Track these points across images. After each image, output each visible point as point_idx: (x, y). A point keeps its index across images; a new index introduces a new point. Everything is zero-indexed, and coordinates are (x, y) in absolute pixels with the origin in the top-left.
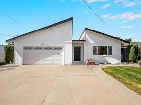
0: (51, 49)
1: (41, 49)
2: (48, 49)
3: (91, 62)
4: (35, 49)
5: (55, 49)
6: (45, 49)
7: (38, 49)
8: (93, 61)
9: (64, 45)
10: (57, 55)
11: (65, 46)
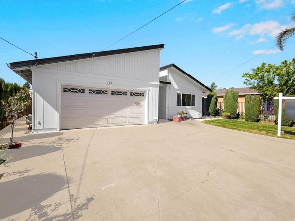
0: (125, 94)
1: (105, 92)
2: (119, 93)
3: (183, 116)
4: (92, 92)
5: (132, 94)
6: (113, 93)
7: (99, 92)
8: (185, 115)
9: (147, 89)
10: (135, 106)
11: (149, 90)
